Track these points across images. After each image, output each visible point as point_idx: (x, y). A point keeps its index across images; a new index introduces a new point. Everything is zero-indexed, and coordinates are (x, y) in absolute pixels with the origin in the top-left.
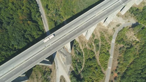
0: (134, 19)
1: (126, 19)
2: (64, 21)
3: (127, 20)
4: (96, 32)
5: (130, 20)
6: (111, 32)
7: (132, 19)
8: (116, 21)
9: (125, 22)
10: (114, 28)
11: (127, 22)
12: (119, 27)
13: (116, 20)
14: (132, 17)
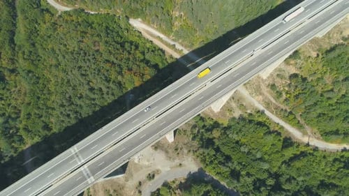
0: (194, 160)
1: (174, 159)
2: (25, 148)
3: (177, 161)
4: (95, 191)
5: (183, 163)
6: (132, 193)
7: (190, 159)
8: (147, 163)
9: (171, 168)
10: (140, 183)
11: (177, 166)
12: (152, 181)
13: (148, 161)
14: (191, 153)
